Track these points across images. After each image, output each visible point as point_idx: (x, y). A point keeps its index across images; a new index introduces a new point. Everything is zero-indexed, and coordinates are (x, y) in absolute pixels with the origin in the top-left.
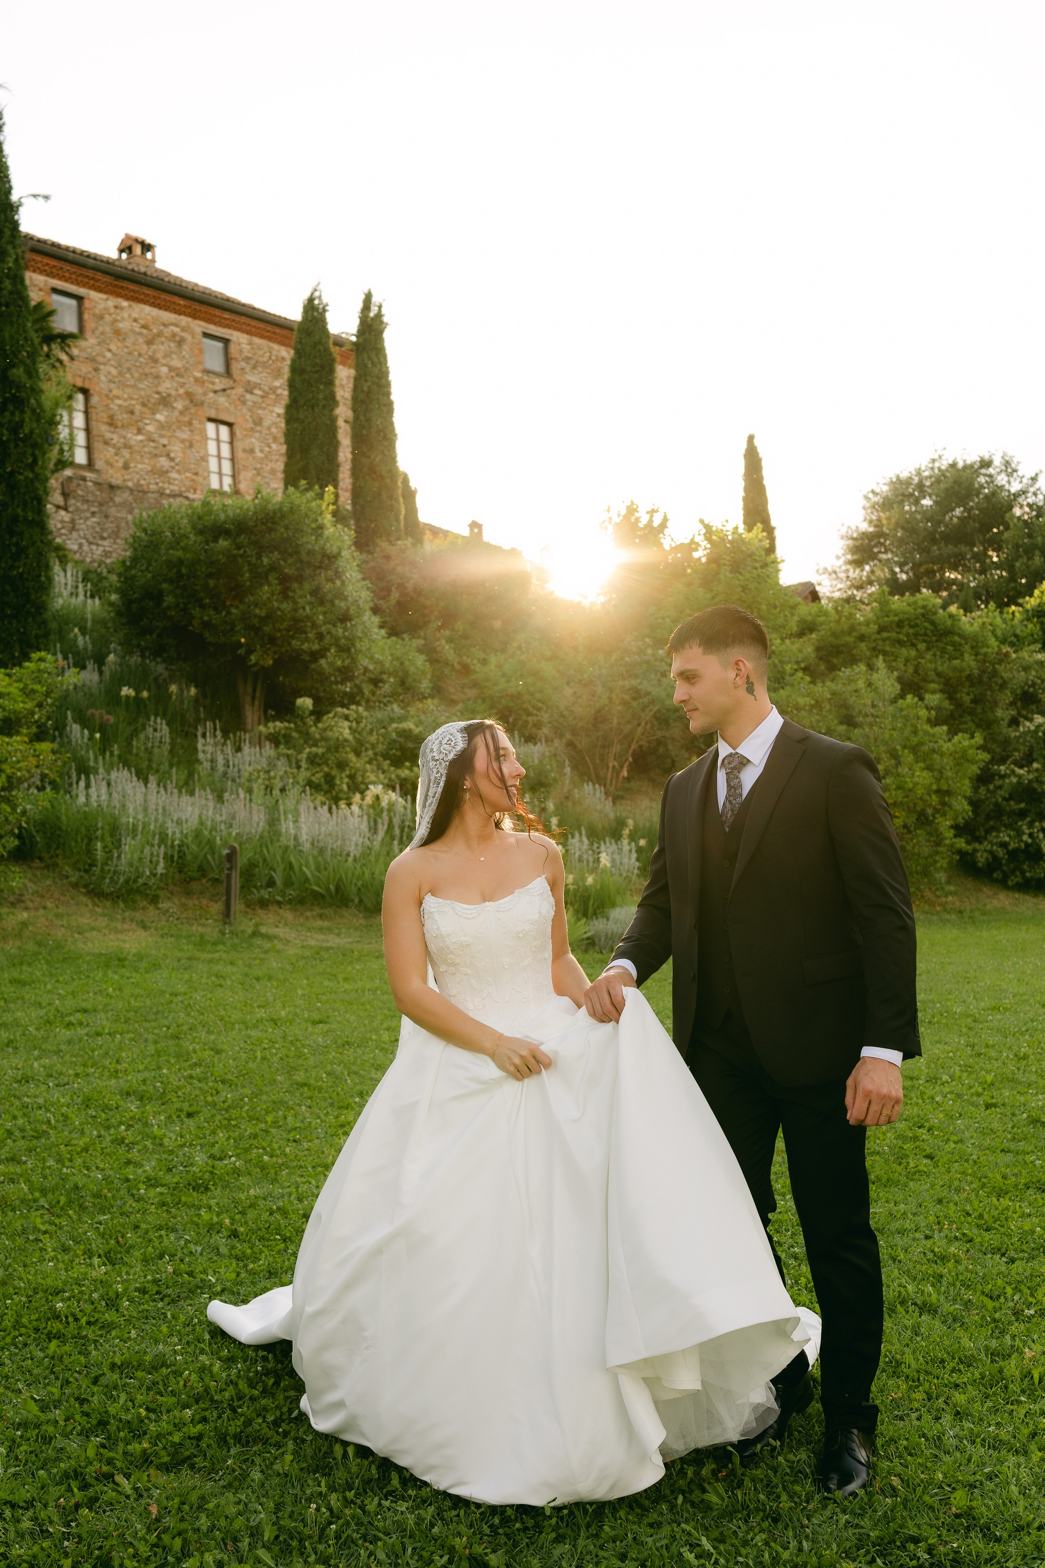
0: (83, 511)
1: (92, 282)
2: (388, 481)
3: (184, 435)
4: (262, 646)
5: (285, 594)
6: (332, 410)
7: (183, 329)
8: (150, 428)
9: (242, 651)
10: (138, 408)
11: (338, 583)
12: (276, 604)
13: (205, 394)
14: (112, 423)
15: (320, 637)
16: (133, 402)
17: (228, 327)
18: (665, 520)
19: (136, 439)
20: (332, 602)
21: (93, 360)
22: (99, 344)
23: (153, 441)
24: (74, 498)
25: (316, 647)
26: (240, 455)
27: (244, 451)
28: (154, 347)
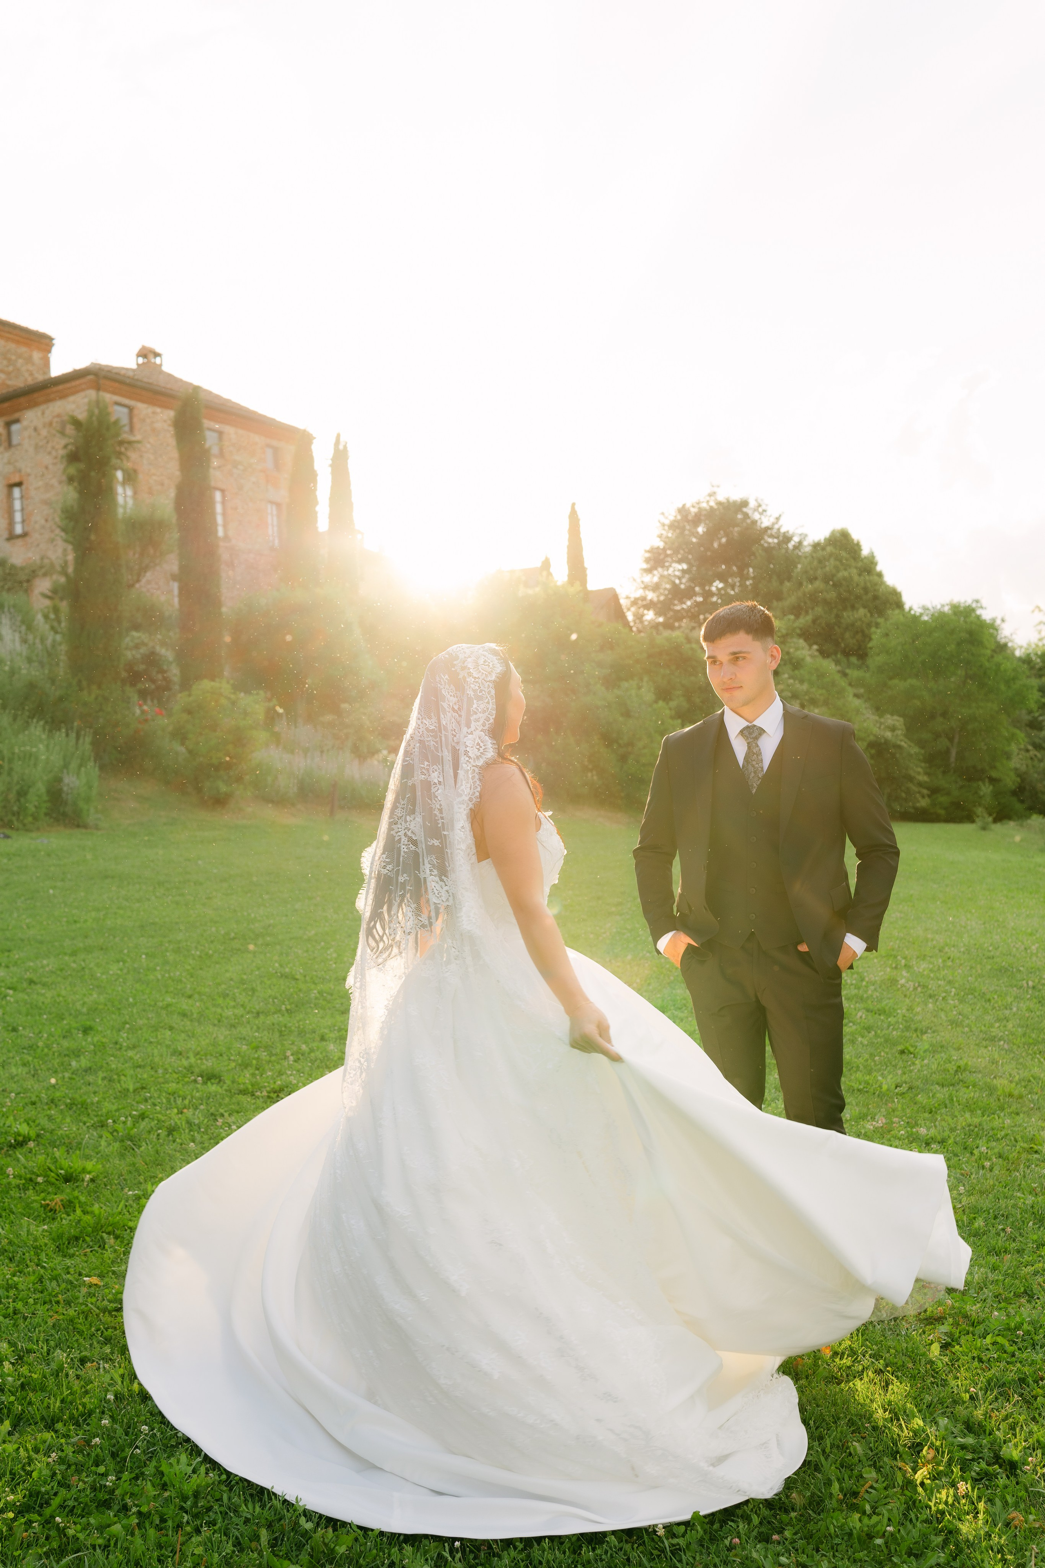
1: (139, 397)
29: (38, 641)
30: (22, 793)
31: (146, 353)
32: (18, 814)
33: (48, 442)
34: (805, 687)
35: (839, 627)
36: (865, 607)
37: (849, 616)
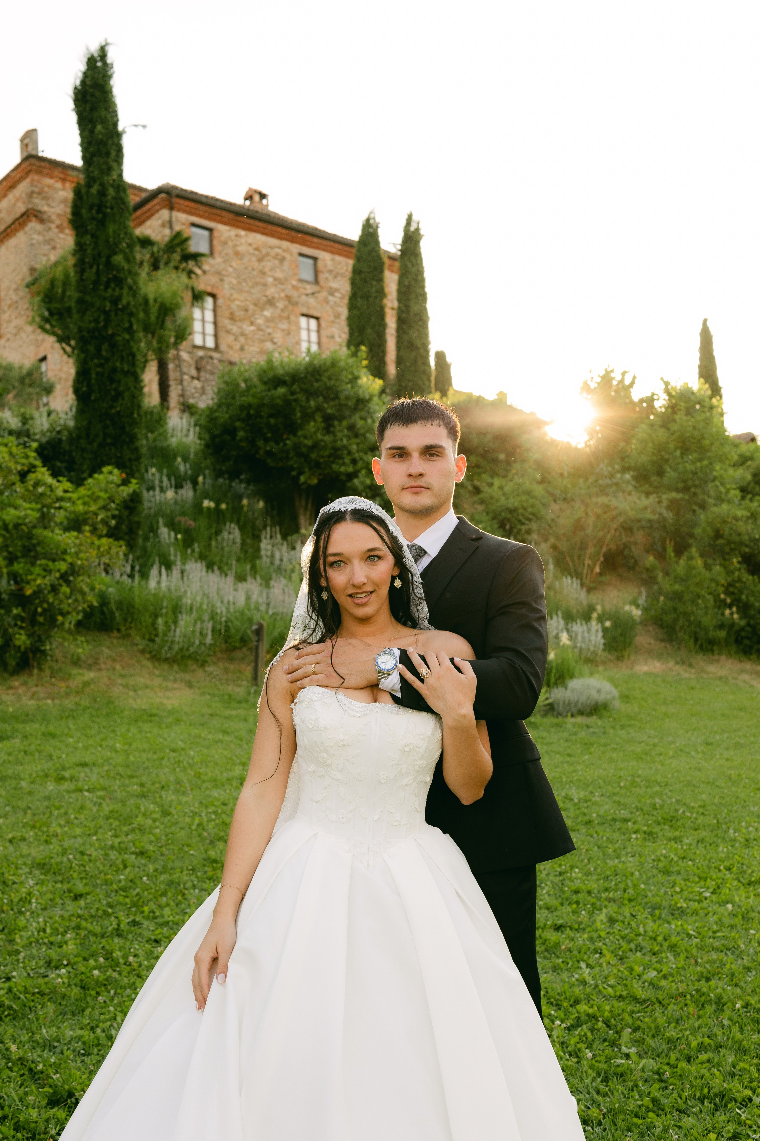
0: (211, 381)
1: (219, 218)
2: (422, 351)
3: (284, 325)
4: (310, 469)
5: (328, 429)
6: (381, 300)
7: (285, 251)
8: (260, 321)
9: (294, 473)
10: (251, 307)
11: (369, 421)
12: (319, 436)
13: (299, 297)
14: (232, 318)
15: (354, 462)
16: (247, 303)
17: (317, 248)
18: (634, 378)
19: (249, 329)
20: (364, 435)
21: (218, 273)
22: (224, 262)
23: (262, 330)
24: (205, 371)
25: (350, 469)
26: (324, 340)
27: (328, 337)
28: (263, 264)
31: (252, 194)
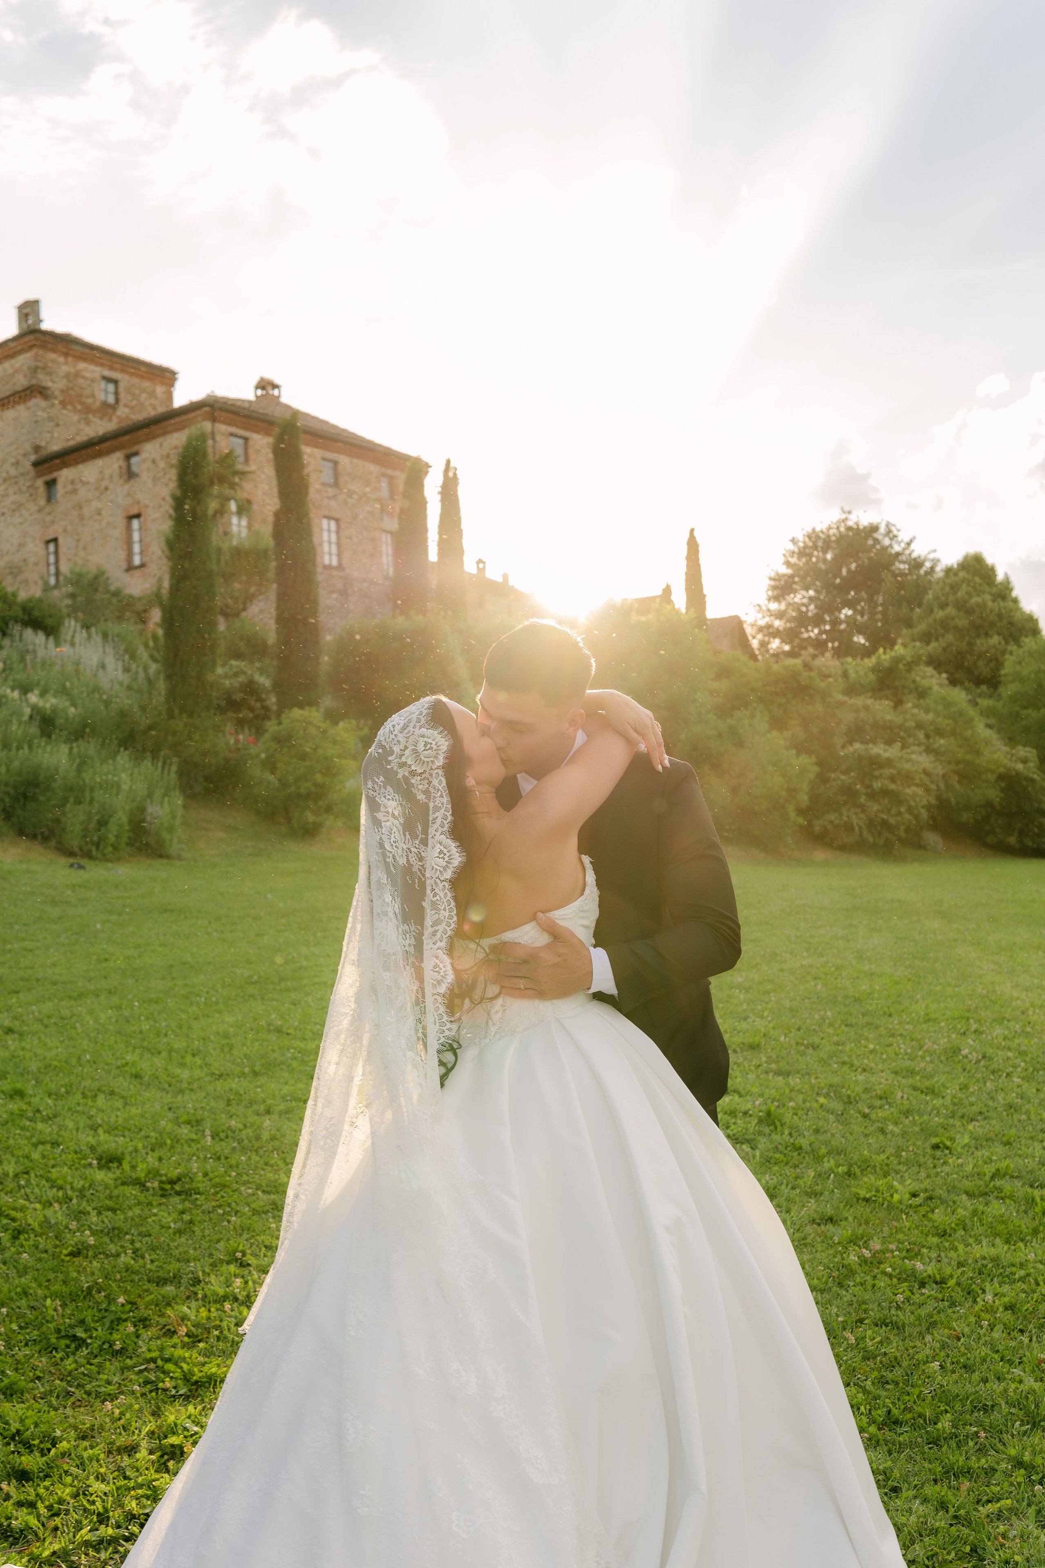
1: (254, 428)
13: (322, 500)
17: (338, 452)
21: (253, 480)
22: (258, 469)
26: (343, 540)
27: (346, 537)
29: (140, 670)
30: (102, 823)
31: (265, 385)
32: (98, 845)
33: (165, 474)
34: (930, 716)
35: (972, 655)
36: (998, 634)
37: (981, 644)
